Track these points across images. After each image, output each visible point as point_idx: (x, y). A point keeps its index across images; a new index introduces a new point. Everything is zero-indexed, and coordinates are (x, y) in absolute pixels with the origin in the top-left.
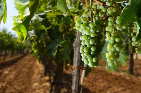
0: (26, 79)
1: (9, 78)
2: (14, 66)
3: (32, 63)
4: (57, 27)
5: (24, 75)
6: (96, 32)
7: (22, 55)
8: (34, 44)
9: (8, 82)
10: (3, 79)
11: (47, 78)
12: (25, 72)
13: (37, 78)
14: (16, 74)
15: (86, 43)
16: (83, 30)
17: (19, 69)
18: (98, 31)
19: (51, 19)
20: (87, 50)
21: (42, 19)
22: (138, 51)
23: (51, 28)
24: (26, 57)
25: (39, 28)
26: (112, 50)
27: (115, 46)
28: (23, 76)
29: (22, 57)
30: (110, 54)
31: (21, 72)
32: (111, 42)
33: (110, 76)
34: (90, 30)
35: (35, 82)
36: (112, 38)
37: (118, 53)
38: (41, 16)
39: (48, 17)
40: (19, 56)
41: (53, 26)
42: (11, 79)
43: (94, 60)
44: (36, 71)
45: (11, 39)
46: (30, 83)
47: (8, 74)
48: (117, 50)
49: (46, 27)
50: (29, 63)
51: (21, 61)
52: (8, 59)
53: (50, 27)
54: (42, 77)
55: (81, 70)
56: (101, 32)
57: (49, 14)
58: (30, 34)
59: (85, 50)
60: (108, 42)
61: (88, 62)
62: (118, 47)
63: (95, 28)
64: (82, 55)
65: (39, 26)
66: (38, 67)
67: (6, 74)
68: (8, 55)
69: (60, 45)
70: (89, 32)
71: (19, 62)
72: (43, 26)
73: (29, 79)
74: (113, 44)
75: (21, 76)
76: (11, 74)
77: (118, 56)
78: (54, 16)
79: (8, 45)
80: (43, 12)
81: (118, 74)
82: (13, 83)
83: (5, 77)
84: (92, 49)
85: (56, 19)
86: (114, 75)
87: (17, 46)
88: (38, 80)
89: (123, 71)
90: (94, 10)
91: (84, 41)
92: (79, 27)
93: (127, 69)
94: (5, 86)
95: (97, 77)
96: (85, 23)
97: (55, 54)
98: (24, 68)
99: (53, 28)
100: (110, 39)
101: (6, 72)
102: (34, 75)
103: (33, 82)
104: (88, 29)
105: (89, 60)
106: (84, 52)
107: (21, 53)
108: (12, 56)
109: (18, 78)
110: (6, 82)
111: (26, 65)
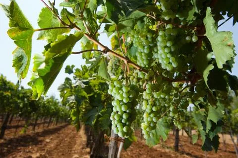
0: (67, 150)
1: (49, 147)
2: (57, 134)
3: (75, 132)
4: (99, 95)
5: (65, 144)
6: (129, 97)
7: (67, 123)
8: (73, 110)
9: (47, 151)
10: (44, 147)
11: (88, 150)
12: (67, 142)
13: (78, 150)
14: (57, 143)
15: (118, 109)
16: (115, 94)
17: (61, 138)
18: (131, 96)
19: (95, 86)
20: (118, 117)
21: (85, 85)
22: (176, 122)
23: (93, 96)
24: (70, 126)
25: (80, 94)
26: (149, 119)
27: (152, 115)
28: (64, 146)
29: (66, 126)
30: (146, 124)
31: (63, 141)
32: (148, 111)
33: (155, 152)
34: (122, 94)
35: (75, 153)
36: (149, 107)
37: (155, 123)
38: (84, 83)
39: (91, 84)
40: (63, 124)
41: (96, 93)
42: (51, 147)
43: (125, 129)
44: (78, 142)
45: (57, 106)
46: (70, 154)
47: (49, 143)
48: (154, 120)
49: (88, 94)
50: (72, 132)
51: (65, 130)
52: (52, 127)
53: (92, 94)
54: (83, 148)
55: (119, 142)
56: (135, 98)
57: (92, 81)
58: (70, 99)
59: (116, 117)
60: (145, 111)
61: (118, 131)
62: (155, 116)
63: (128, 93)
64: (113, 123)
65: (80, 92)
66: (81, 137)
67: (47, 142)
68: (52, 122)
69: (100, 114)
70: (122, 97)
71: (63, 130)
72: (84, 92)
73: (70, 150)
74: (150, 114)
75: (62, 145)
76: (52, 143)
77: (154, 128)
78: (97, 83)
79: (54, 112)
80: (87, 78)
81: (163, 151)
82: (53, 152)
83: (45, 145)
84: (124, 116)
85: (98, 86)
86: (159, 151)
87: (62, 114)
88: (79, 151)
89: (168, 148)
90: (134, 78)
91: (116, 106)
92: (112, 91)
93: (173, 145)
94: (44, 155)
95: (140, 153)
96: (118, 87)
97: (93, 123)
98: (66, 137)
99: (96, 96)
100: (147, 108)
101: (48, 140)
102: (75, 146)
103: (73, 153)
104: (121, 93)
105: (119, 129)
106: (114, 119)
107: (66, 121)
108: (56, 124)
109: (59, 147)
110: (46, 151)
111: (69, 134)
